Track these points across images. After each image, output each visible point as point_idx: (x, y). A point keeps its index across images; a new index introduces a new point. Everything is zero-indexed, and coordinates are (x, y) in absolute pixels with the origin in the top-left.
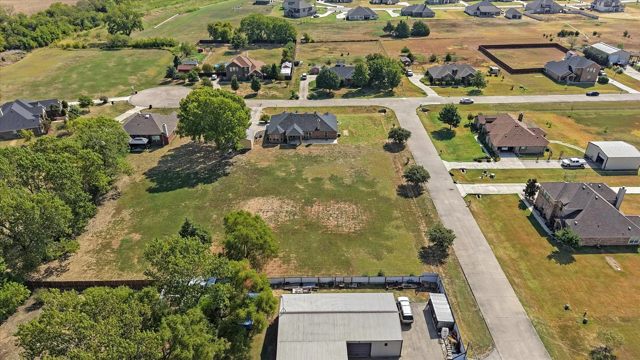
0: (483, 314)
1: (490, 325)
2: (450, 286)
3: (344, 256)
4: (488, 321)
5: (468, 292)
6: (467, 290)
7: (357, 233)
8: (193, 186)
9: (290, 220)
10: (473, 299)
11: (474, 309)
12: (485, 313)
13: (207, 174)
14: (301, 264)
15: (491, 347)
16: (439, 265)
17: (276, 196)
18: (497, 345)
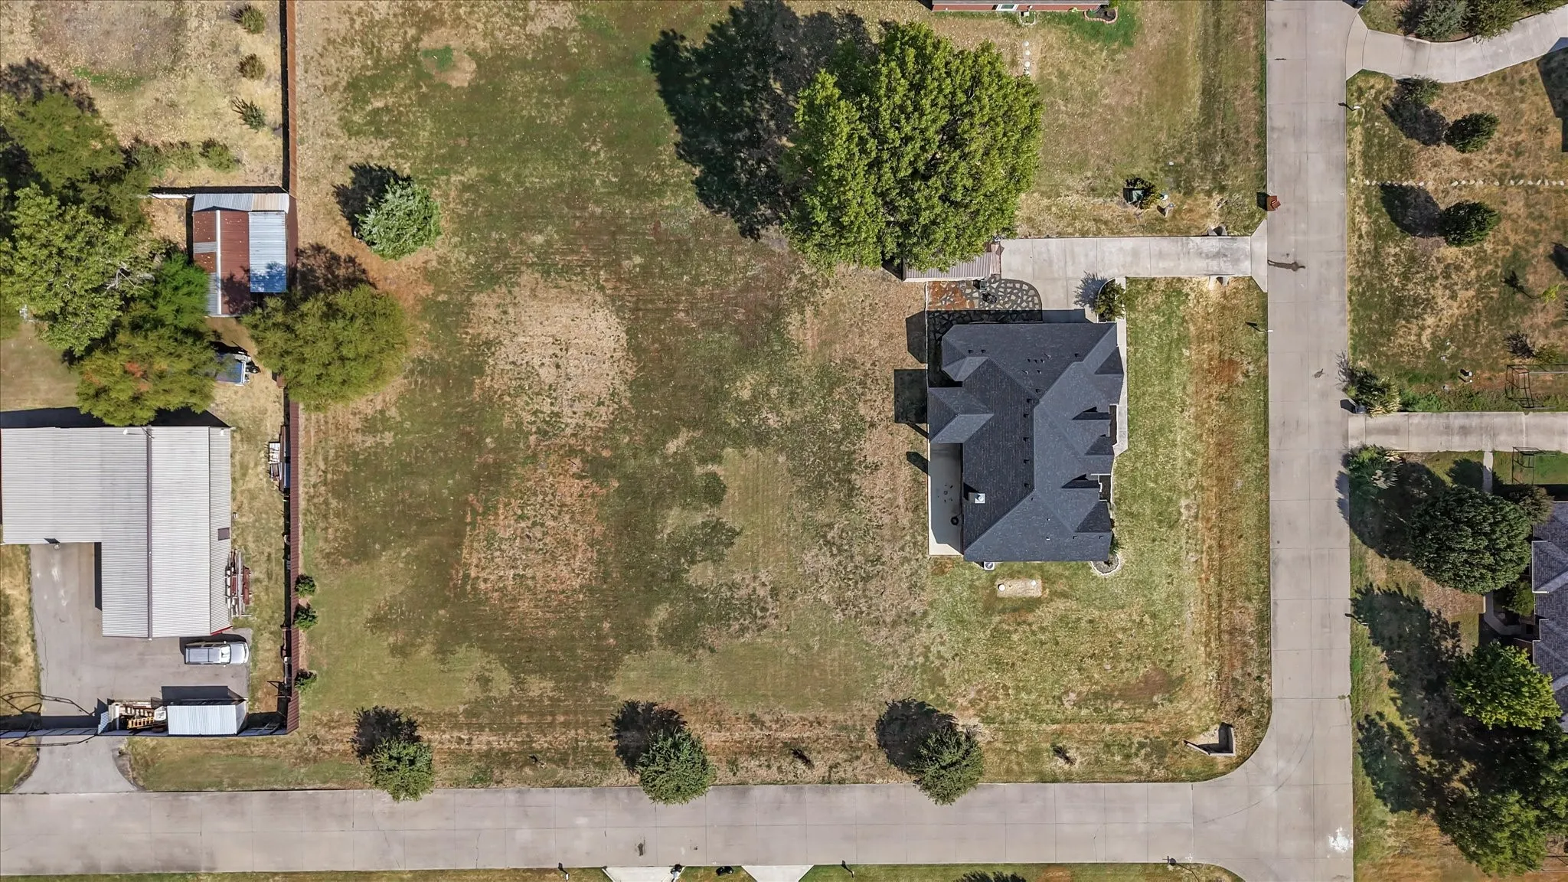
0: (210, 794)
1: (184, 798)
2: (295, 753)
3: (384, 548)
4: (194, 797)
5: (269, 783)
6: (276, 782)
7: (465, 583)
8: (687, 152)
9: (520, 424)
10: (251, 785)
11: (226, 781)
12: (214, 798)
13: (752, 173)
14: (361, 457)
15: (141, 783)
16: (357, 746)
17: (632, 385)
18: (143, 794)
